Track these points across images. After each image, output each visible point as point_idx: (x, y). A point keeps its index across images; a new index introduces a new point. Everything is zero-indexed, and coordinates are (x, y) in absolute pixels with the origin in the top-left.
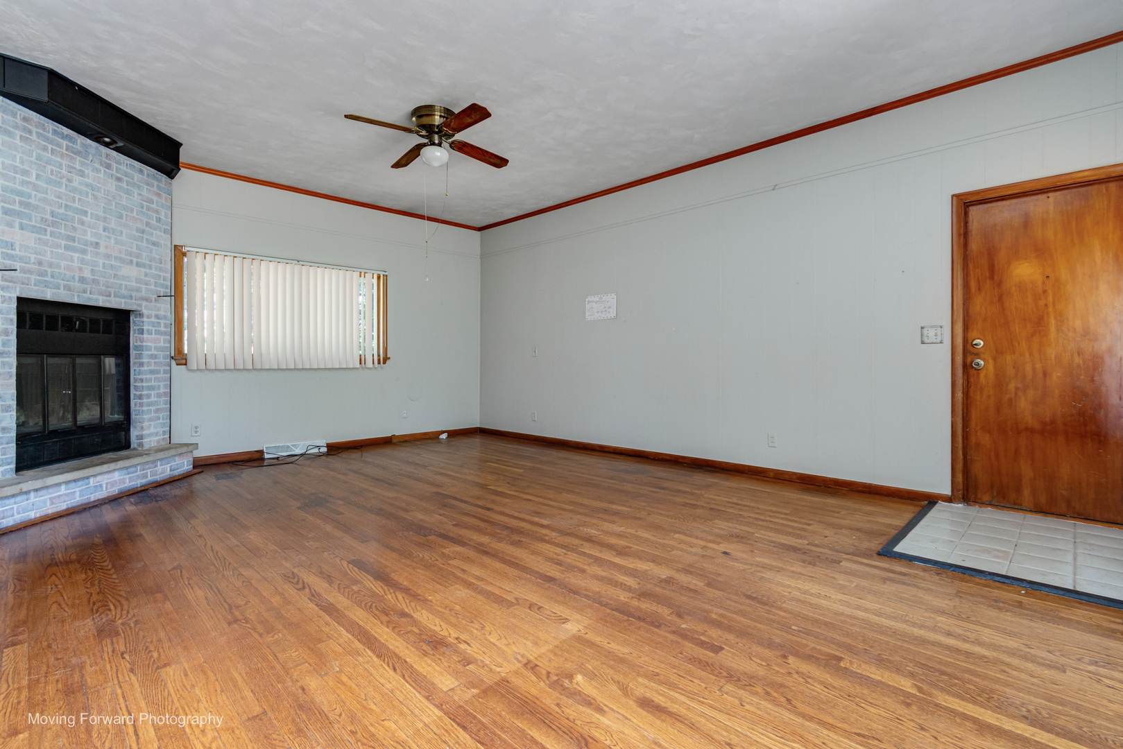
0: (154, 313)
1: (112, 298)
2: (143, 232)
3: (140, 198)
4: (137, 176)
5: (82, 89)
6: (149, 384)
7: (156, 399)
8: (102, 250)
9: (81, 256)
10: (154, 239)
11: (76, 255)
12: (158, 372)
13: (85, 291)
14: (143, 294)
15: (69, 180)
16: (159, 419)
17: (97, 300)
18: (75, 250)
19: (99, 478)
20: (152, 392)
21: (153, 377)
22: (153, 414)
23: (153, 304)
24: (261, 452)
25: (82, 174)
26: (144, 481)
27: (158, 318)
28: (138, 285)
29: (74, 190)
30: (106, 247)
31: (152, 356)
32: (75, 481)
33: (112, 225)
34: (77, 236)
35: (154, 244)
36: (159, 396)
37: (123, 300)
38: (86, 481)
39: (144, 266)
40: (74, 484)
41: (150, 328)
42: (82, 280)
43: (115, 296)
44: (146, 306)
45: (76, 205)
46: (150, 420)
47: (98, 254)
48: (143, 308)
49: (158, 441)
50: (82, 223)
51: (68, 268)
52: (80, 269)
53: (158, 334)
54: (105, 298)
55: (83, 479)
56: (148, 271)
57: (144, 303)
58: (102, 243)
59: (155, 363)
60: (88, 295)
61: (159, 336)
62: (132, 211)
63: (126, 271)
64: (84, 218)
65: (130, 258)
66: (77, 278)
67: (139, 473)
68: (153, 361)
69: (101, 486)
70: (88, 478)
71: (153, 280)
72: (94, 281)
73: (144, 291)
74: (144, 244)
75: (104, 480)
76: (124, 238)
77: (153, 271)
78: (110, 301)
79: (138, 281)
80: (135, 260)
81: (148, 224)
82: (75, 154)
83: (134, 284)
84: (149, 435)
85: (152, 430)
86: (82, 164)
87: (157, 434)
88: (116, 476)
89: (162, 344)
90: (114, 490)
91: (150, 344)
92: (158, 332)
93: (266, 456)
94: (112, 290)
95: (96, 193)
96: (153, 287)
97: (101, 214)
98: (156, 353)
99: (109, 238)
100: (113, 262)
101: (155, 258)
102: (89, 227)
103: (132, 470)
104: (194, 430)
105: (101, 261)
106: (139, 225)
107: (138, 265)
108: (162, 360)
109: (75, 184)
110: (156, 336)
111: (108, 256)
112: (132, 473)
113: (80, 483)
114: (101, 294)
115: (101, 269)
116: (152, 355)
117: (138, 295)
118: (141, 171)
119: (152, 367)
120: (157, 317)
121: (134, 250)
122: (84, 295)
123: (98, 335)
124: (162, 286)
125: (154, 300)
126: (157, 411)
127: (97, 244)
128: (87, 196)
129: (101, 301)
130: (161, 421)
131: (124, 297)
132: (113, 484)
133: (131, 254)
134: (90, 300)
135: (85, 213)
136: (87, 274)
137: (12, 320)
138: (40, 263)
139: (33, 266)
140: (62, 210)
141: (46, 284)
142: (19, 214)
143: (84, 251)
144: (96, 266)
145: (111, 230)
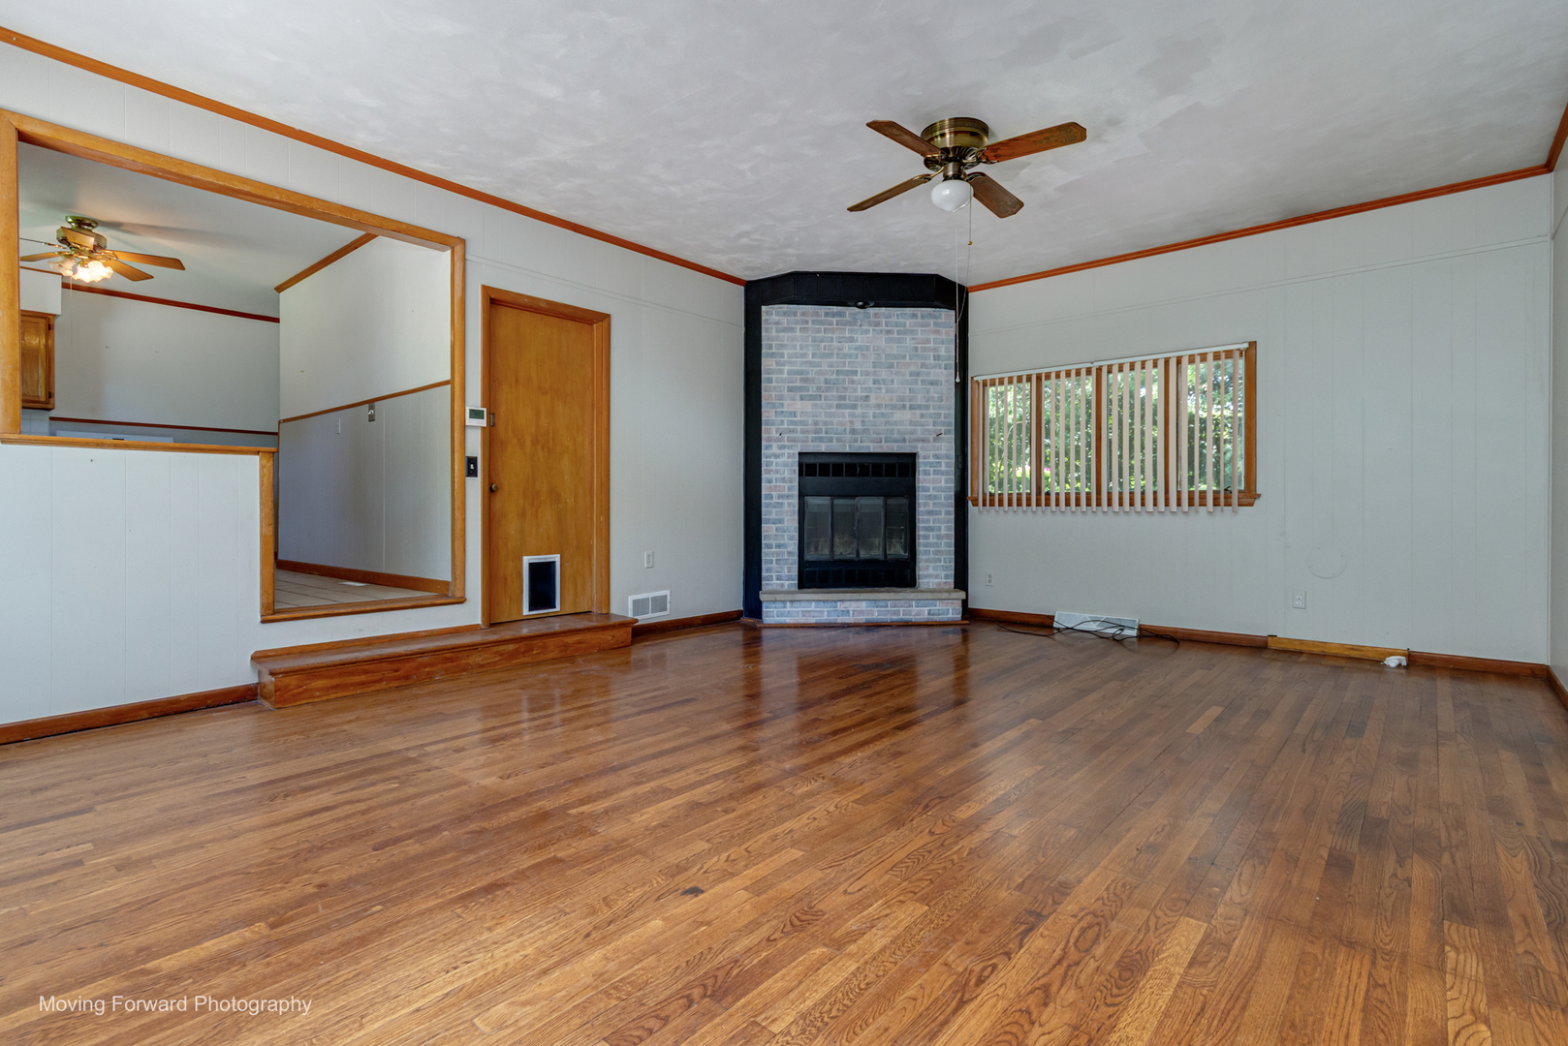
0: (931, 453)
1: (883, 444)
2: (918, 374)
3: (913, 342)
4: (909, 322)
5: (821, 273)
6: (927, 525)
7: (935, 541)
8: (873, 401)
9: (851, 411)
10: (932, 378)
11: (847, 411)
12: (938, 513)
13: (856, 441)
14: (919, 435)
15: (839, 349)
16: (940, 561)
17: (868, 447)
18: (845, 407)
19: (847, 604)
20: (931, 534)
21: (931, 518)
22: (932, 556)
23: (931, 444)
24: (1052, 618)
25: (851, 340)
26: (895, 617)
27: (938, 458)
28: (913, 427)
29: (846, 356)
30: (877, 398)
31: (930, 497)
32: (824, 601)
33: (883, 377)
34: (847, 394)
35: (932, 383)
36: (939, 537)
37: (895, 445)
38: (833, 604)
39: (919, 407)
40: (822, 603)
41: (928, 468)
42: (853, 431)
43: (886, 442)
44: (922, 448)
45: (847, 368)
46: (927, 561)
47: (868, 406)
48: (919, 449)
49: (939, 584)
50: (853, 382)
51: (841, 424)
52: (851, 422)
53: (938, 474)
54: (876, 444)
55: (832, 601)
56: (924, 411)
57: (920, 445)
58: (872, 396)
59: (934, 503)
60: (859, 444)
61: (939, 477)
62: (904, 357)
63: (898, 416)
64: (855, 378)
65: (902, 403)
66: (848, 431)
67: (889, 609)
68: (931, 502)
69: (848, 611)
70: (836, 601)
71: (931, 421)
72: (864, 431)
73: (919, 432)
74: (920, 386)
75: (852, 606)
76: (895, 385)
77: (931, 411)
78: (881, 447)
79: (912, 423)
80: (908, 404)
81: (923, 365)
82: (844, 325)
83: (908, 427)
84: (927, 576)
85: (931, 571)
86: (851, 331)
87: (937, 577)
88: (863, 605)
89: (943, 484)
90: (861, 619)
91: (927, 485)
92: (936, 472)
93: (1055, 625)
94: (883, 436)
95: (865, 352)
96: (931, 427)
97: (871, 369)
98: (935, 493)
99: (880, 389)
100: (883, 411)
101: (933, 398)
102: (859, 384)
103: (880, 603)
104: (988, 579)
105: (871, 413)
106: (913, 368)
107: (912, 408)
108: (943, 500)
109: (846, 351)
110: (936, 476)
111: (879, 406)
112: (881, 607)
113: (829, 604)
114: (873, 442)
115: (871, 418)
116: (930, 495)
117: (914, 436)
118: (914, 316)
119: (931, 508)
120: (936, 456)
121: (908, 394)
122: (856, 444)
123: (867, 478)
124: (944, 424)
125: (932, 440)
126: (937, 552)
127: (867, 397)
128: (857, 357)
129: (873, 448)
130: (942, 563)
131: (896, 441)
132: (861, 612)
133: (903, 399)
134: (860, 447)
135: (855, 373)
136: (858, 426)
137: (795, 471)
138: (816, 423)
139: (811, 427)
140: (835, 376)
141: (821, 440)
142: (799, 389)
143: (854, 407)
144: (867, 417)
145: (881, 382)
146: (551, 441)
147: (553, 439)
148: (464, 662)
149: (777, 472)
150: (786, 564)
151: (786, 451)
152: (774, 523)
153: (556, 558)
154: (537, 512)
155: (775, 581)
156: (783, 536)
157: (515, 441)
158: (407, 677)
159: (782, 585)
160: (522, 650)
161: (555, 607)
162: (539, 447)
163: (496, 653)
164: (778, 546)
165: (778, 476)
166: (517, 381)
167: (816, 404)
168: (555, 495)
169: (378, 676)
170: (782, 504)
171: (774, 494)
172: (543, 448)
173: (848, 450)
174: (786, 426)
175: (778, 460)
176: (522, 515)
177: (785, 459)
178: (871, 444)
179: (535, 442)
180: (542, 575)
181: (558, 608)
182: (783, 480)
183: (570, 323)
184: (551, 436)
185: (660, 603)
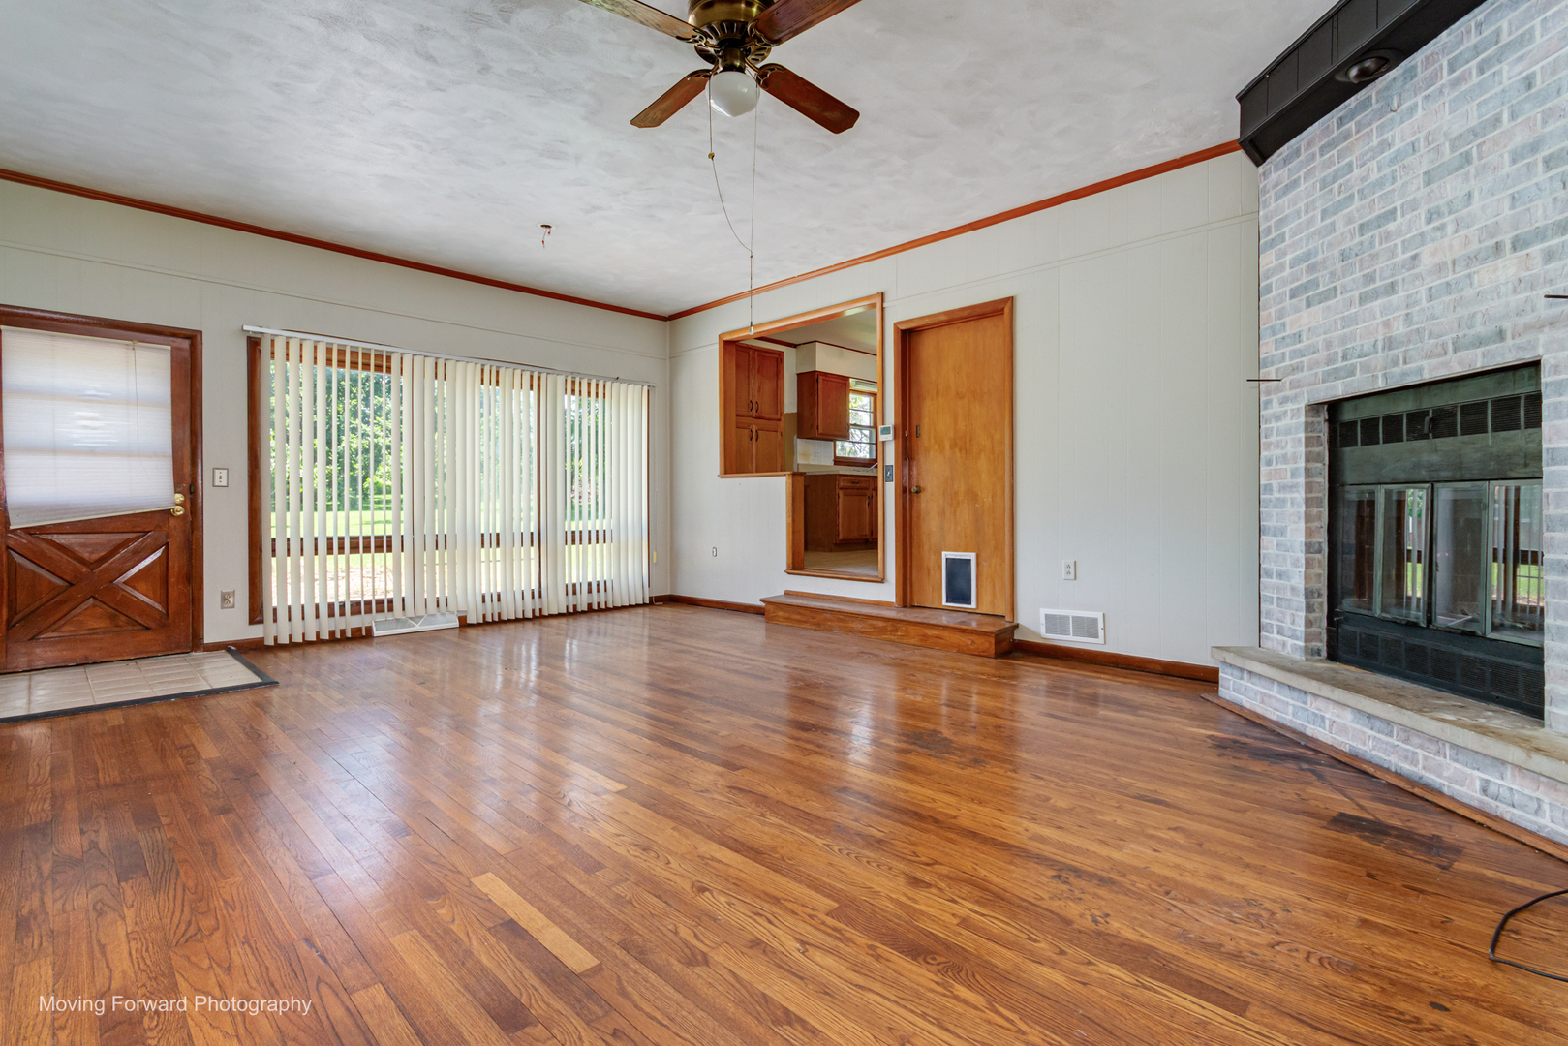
1: (1450, 356)
8: (1427, 261)
13: (1395, 363)
14: (1543, 310)
15: (1363, 179)
17: (1420, 370)
18: (1375, 295)
19: (1321, 703)
28: (1524, 295)
29: (1374, 186)
37: (1479, 351)
42: (1390, 343)
43: (1456, 350)
44: (1549, 346)
45: (1377, 212)
52: (1387, 324)
54: (1435, 361)
60: (1401, 367)
65: (1491, 242)
66: (1380, 345)
72: (1412, 336)
73: (1540, 303)
80: (1508, 238)
82: (1369, 125)
83: (1510, 298)
86: (1382, 129)
88: (1348, 716)
90: (1344, 743)
94: (1449, 340)
95: (1408, 161)
99: (1442, 227)
105: (1424, 290)
106: (1520, 138)
107: (1519, 244)
111: (1440, 269)
114: (1428, 357)
115: (1424, 304)
117: (1526, 320)
122: (1396, 370)
127: (1415, 257)
131: (1481, 341)
134: (1404, 374)
135: (1391, 214)
136: (1400, 329)
137: (1299, 440)
138: (1328, 345)
139: (1322, 355)
140: (1358, 239)
141: (1335, 375)
142: (1305, 287)
143: (1391, 288)
144: (1416, 303)
145: (1445, 210)
146: (968, 442)
147: (971, 440)
148: (850, 625)
149: (1278, 445)
150: (1289, 608)
151: (1289, 406)
152: (1275, 535)
153: (972, 556)
154: (955, 512)
155: (1275, 636)
156: (1285, 559)
157: (936, 447)
158: (819, 625)
159: (1284, 645)
160: (889, 628)
161: (970, 604)
162: (957, 450)
163: (871, 625)
164: (1280, 575)
165: (1279, 452)
166: (937, 393)
167: (1328, 308)
168: (973, 495)
169: (805, 619)
170: (1284, 501)
171: (1274, 483)
172: (960, 450)
173: (1381, 386)
174: (1288, 363)
175: (1280, 424)
176: (942, 513)
177: (1286, 422)
178: (1425, 363)
179: (954, 446)
180: (958, 571)
181: (973, 605)
182: (1285, 459)
183: (986, 322)
184: (968, 438)
185: (1088, 627)
